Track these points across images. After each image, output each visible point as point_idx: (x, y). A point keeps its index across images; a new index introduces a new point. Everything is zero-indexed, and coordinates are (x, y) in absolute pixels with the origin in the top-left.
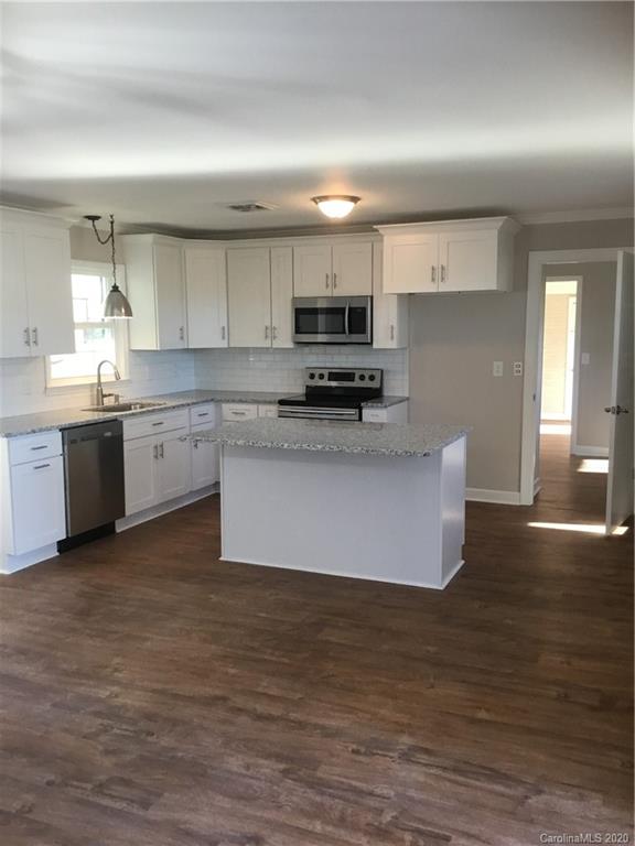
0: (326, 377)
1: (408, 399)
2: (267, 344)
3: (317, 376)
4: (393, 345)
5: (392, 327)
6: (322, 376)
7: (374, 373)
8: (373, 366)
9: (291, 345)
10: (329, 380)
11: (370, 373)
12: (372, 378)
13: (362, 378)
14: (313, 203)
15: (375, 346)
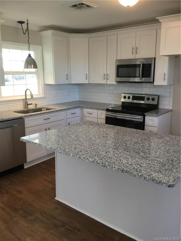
0: (131, 98)
1: (171, 110)
2: (104, 82)
3: (127, 97)
4: (165, 83)
5: (165, 74)
6: (129, 98)
7: (154, 97)
8: (155, 93)
9: (115, 83)
11: (152, 97)
12: (153, 99)
13: (148, 99)
15: (155, 84)
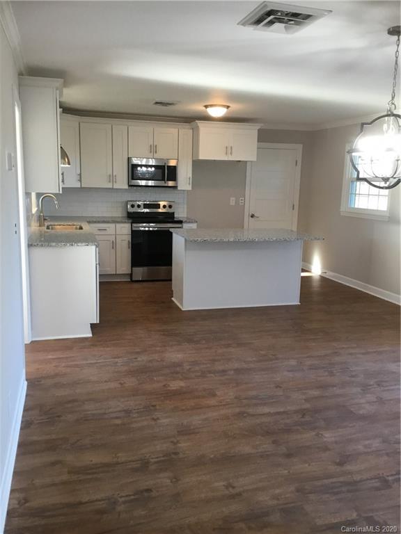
0: (142, 206)
2: (110, 186)
3: (136, 206)
4: (190, 188)
5: (190, 178)
6: (139, 206)
9: (126, 187)
10: (144, 208)
11: (170, 204)
12: (170, 207)
13: (164, 206)
14: (204, 108)
15: (179, 188)
